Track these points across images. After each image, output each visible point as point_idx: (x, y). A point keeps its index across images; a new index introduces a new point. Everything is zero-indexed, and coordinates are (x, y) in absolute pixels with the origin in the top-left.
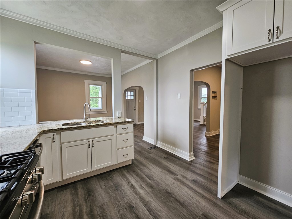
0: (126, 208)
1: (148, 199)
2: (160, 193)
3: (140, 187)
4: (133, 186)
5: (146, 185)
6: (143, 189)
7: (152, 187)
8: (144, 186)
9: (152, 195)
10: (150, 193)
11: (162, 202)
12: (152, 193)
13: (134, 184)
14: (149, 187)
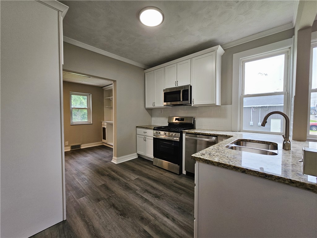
0: (161, 196)
1: (145, 205)
2: (132, 212)
3: (156, 216)
4: (165, 215)
5: (151, 221)
6: (152, 214)
7: (142, 219)
8: (152, 218)
9: (141, 209)
10: (144, 211)
11: (131, 205)
12: (141, 211)
13: (165, 219)
14: (146, 219)
